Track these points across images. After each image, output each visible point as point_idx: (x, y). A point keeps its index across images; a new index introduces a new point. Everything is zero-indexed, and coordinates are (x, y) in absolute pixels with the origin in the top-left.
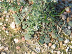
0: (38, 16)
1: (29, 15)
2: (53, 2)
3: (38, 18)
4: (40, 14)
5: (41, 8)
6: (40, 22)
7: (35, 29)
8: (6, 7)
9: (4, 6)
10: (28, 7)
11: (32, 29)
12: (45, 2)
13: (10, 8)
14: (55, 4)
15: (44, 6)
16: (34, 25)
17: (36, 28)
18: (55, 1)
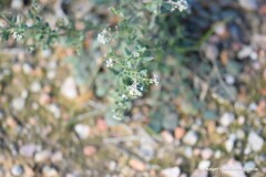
0: (136, 54)
1: (111, 54)
2: (177, 10)
3: (138, 61)
4: (144, 49)
5: (143, 32)
6: (144, 72)
7: (131, 93)
8: (42, 37)
9: (38, 37)
10: (105, 31)
11: (124, 96)
12: (155, 12)
13: (54, 39)
14: (184, 16)
15: (152, 25)
16: (129, 82)
17: (133, 91)
18: (182, 8)
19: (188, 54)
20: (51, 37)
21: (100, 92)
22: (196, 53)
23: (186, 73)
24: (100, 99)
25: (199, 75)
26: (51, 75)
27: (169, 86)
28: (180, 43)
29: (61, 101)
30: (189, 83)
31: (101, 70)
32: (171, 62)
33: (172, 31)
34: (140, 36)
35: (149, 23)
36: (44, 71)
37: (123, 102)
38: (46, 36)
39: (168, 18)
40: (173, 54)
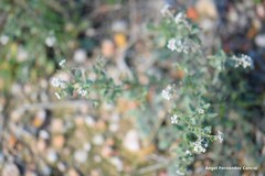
19: (250, 109)
20: (115, 92)
21: (163, 145)
22: (259, 107)
23: (248, 127)
24: (162, 152)
25: (261, 129)
26: (114, 128)
27: (231, 141)
28: (243, 97)
29: (123, 154)
30: (252, 137)
31: (164, 123)
32: (234, 116)
33: (234, 85)
34: (204, 91)
35: (212, 78)
36: (107, 123)
37: (187, 157)
38: (111, 91)
39: (230, 73)
40: (236, 109)
